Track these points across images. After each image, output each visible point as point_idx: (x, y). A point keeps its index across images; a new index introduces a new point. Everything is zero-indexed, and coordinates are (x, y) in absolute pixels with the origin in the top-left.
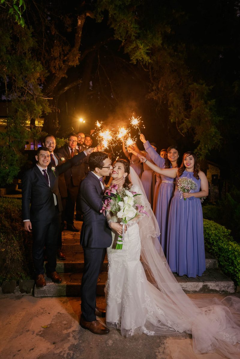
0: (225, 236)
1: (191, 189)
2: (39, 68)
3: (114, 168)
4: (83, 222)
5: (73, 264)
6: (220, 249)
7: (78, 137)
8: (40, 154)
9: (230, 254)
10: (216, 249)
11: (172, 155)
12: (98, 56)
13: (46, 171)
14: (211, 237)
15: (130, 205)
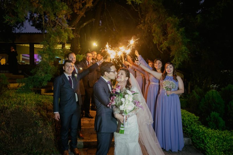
0: (195, 121)
1: (173, 88)
2: (66, 7)
3: (118, 74)
4: (96, 111)
5: (89, 142)
6: (192, 131)
7: (92, 54)
8: (66, 65)
9: (201, 135)
10: (189, 130)
11: (157, 64)
12: (105, 4)
13: (71, 77)
14: (185, 122)
15: (129, 101)
